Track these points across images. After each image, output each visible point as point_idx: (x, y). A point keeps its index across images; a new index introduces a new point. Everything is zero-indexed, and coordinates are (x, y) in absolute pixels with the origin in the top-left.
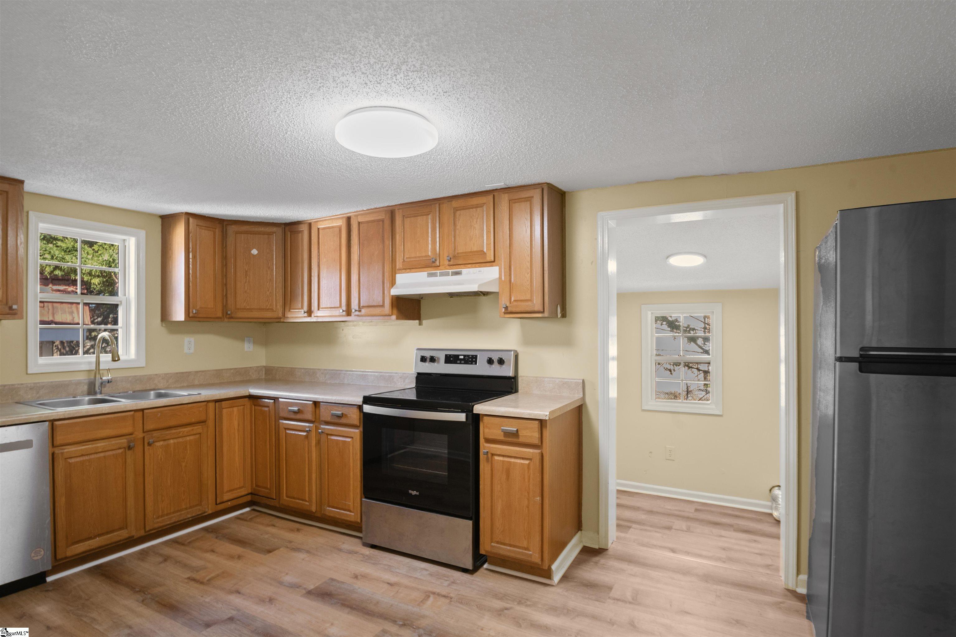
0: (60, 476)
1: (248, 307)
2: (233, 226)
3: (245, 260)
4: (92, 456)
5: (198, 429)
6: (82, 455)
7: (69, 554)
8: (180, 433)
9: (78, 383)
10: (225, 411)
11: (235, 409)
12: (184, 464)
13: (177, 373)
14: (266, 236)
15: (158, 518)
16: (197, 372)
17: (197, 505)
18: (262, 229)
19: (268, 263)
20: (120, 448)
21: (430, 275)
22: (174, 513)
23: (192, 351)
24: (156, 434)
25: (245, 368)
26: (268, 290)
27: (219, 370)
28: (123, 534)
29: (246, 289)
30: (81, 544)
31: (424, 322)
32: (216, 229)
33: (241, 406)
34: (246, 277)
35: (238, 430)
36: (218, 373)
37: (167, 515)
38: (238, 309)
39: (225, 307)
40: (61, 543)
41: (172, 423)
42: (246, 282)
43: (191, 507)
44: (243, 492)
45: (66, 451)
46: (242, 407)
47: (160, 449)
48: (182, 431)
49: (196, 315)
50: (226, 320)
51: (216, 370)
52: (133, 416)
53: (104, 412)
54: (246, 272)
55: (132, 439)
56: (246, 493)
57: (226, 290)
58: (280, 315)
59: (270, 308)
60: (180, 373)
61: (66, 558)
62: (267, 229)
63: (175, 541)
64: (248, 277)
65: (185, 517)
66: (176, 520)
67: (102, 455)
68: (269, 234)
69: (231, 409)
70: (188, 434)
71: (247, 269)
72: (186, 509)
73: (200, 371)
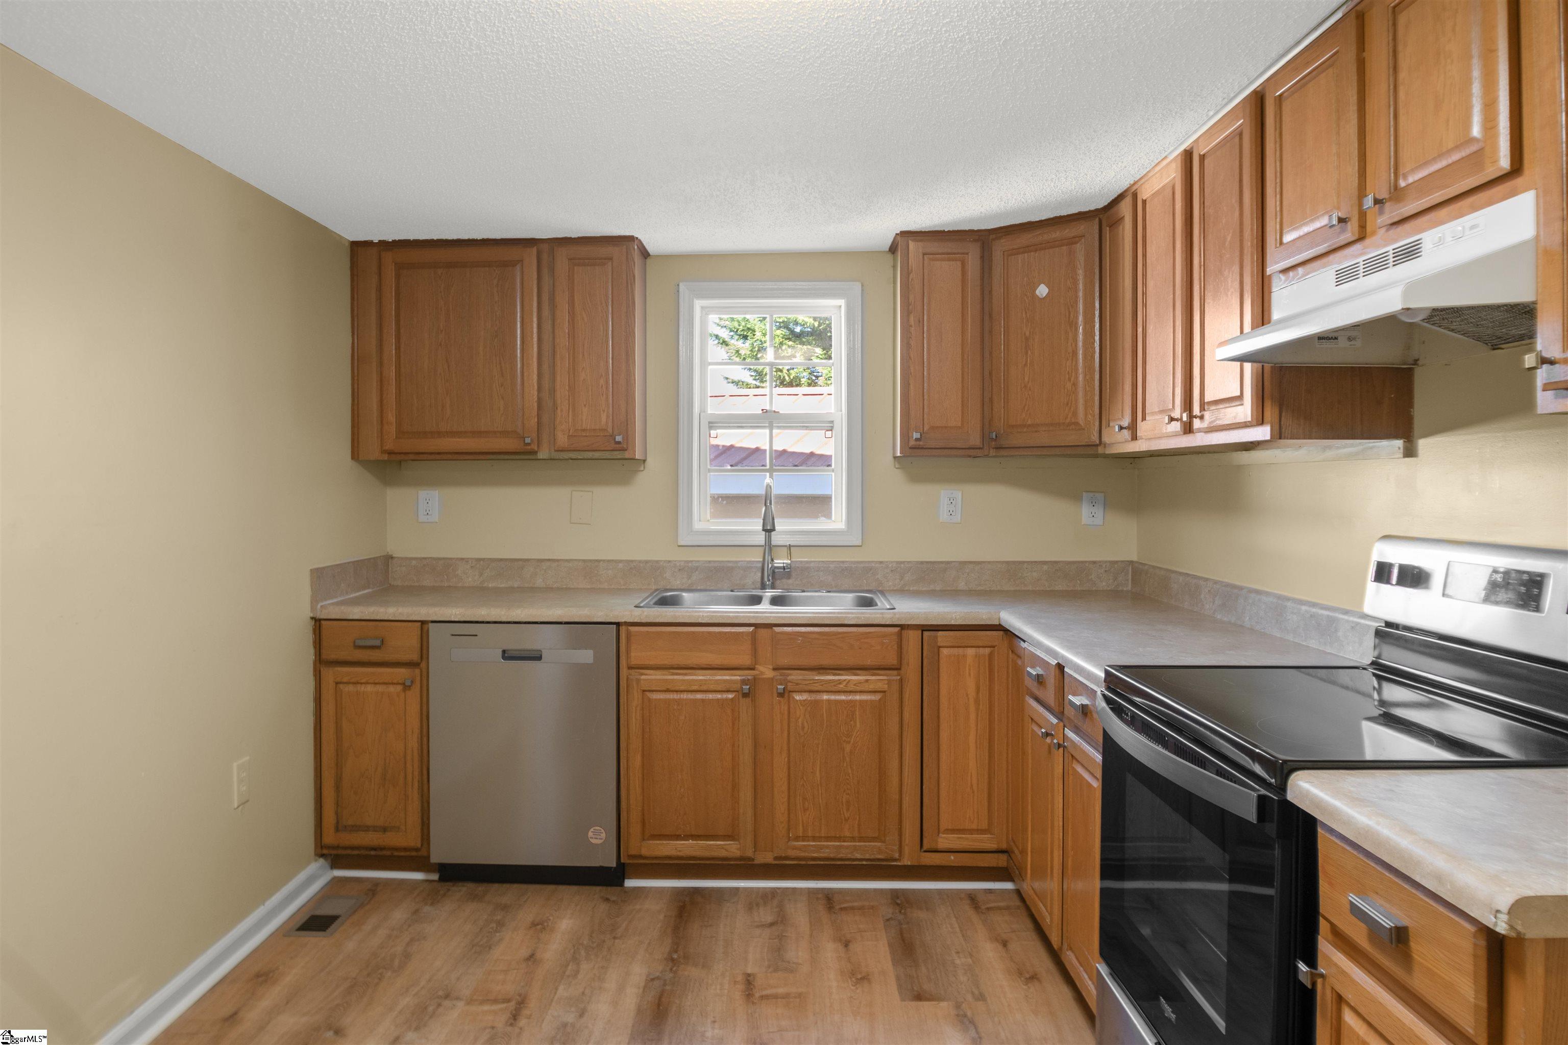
0: (634, 720)
1: (1029, 422)
2: (1002, 241)
3: (1024, 313)
4: (684, 696)
5: (878, 680)
6: (667, 691)
7: (644, 852)
8: (840, 682)
9: (747, 568)
10: (945, 652)
11: (971, 652)
12: (848, 748)
13: (922, 563)
14: (1064, 248)
15: (797, 839)
16: (964, 563)
17: (874, 839)
18: (1057, 234)
19: (1070, 313)
20: (728, 691)
21: (1344, 277)
22: (828, 839)
23: (957, 518)
24: (795, 676)
25: (1079, 562)
26: (1069, 380)
27: (1014, 562)
28: (730, 849)
29: (1026, 379)
30: (664, 842)
31: (1423, 444)
32: (967, 254)
33: (986, 647)
34: (1027, 353)
35: (977, 701)
36: (1013, 569)
37: (814, 839)
38: (1013, 426)
39: (987, 424)
40: (634, 830)
41: (826, 661)
42: (1026, 365)
43: (861, 839)
44: (986, 842)
45: (643, 677)
46: (987, 651)
47: (801, 708)
48: (845, 680)
49: (921, 443)
50: (992, 452)
51: (1007, 563)
52: (753, 634)
53: (700, 621)
54: (1027, 339)
55: (749, 677)
56: (993, 846)
57: (992, 386)
58: (1095, 438)
59: (1073, 421)
60: (927, 562)
61: (641, 857)
62: (1067, 231)
63: (829, 897)
64: (1029, 352)
65: (849, 856)
66: (832, 856)
67: (699, 696)
68: (1072, 241)
69: (961, 650)
70: (858, 689)
71: (1028, 334)
72: (853, 839)
73: (971, 562)
